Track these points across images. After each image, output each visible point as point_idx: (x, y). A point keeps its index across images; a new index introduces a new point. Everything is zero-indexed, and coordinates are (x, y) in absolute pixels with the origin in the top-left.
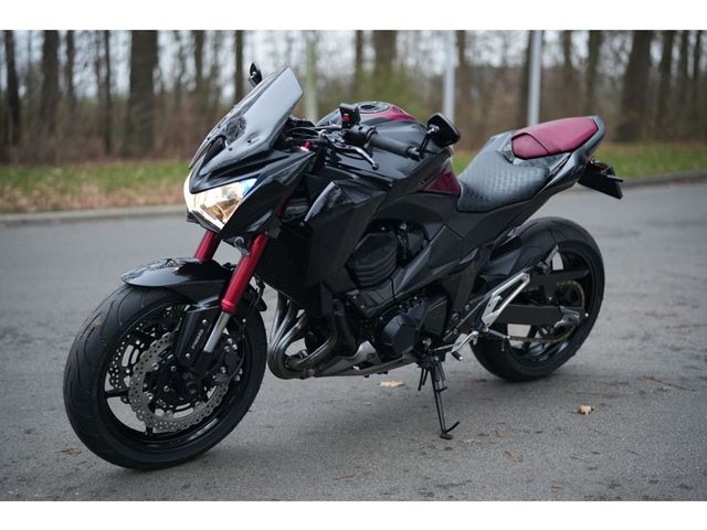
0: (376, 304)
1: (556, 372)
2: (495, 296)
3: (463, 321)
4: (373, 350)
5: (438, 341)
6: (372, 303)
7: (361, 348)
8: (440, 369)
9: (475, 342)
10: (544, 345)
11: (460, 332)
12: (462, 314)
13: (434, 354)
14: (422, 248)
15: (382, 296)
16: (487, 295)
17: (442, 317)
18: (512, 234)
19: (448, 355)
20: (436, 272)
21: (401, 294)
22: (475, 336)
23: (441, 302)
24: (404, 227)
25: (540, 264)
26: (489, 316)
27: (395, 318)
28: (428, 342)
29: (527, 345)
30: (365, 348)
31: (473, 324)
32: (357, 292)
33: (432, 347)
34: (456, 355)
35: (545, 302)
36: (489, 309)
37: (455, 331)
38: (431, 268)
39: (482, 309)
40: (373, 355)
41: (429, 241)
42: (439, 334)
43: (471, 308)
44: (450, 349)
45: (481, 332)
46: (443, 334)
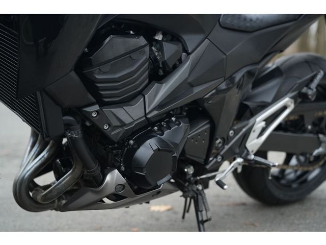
0: (123, 124)
1: (309, 196)
2: (259, 121)
3: (227, 147)
4: (123, 180)
5: (201, 169)
6: (118, 124)
7: (108, 178)
8: (203, 198)
9: (239, 170)
10: (296, 171)
11: (223, 159)
12: (226, 141)
13: (196, 183)
14: (180, 61)
15: (132, 114)
16: (251, 121)
17: (205, 143)
18: (271, 65)
19: (212, 183)
20: (197, 90)
21: (155, 112)
22: (239, 164)
23: (203, 127)
24: (159, 37)
25: (304, 90)
26: (254, 143)
27: (148, 142)
28: (190, 170)
29: (282, 172)
30: (113, 178)
31: (237, 151)
32: (96, 107)
33: (195, 175)
34: (220, 184)
35: (305, 131)
36: (253, 135)
37: (219, 158)
38: (192, 86)
39: (246, 136)
40: (123, 186)
41: (189, 54)
42: (202, 161)
43: (236, 133)
44: (214, 177)
45: (246, 160)
46: (207, 161)
